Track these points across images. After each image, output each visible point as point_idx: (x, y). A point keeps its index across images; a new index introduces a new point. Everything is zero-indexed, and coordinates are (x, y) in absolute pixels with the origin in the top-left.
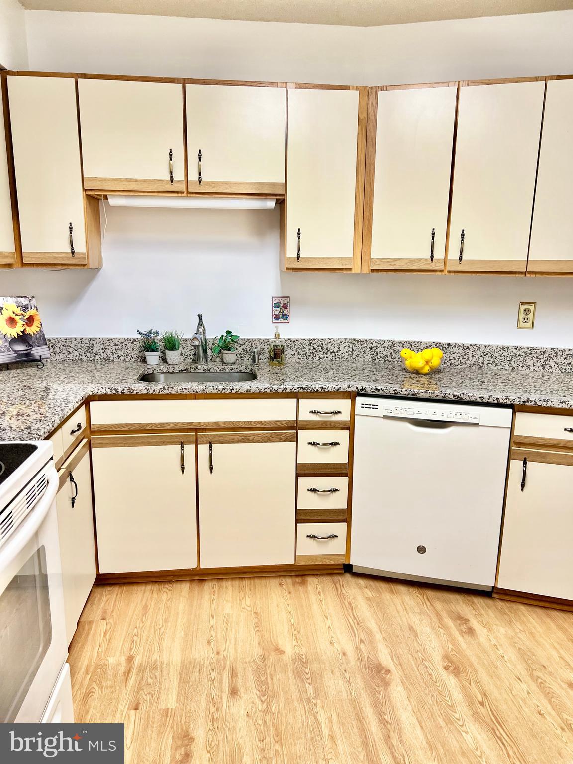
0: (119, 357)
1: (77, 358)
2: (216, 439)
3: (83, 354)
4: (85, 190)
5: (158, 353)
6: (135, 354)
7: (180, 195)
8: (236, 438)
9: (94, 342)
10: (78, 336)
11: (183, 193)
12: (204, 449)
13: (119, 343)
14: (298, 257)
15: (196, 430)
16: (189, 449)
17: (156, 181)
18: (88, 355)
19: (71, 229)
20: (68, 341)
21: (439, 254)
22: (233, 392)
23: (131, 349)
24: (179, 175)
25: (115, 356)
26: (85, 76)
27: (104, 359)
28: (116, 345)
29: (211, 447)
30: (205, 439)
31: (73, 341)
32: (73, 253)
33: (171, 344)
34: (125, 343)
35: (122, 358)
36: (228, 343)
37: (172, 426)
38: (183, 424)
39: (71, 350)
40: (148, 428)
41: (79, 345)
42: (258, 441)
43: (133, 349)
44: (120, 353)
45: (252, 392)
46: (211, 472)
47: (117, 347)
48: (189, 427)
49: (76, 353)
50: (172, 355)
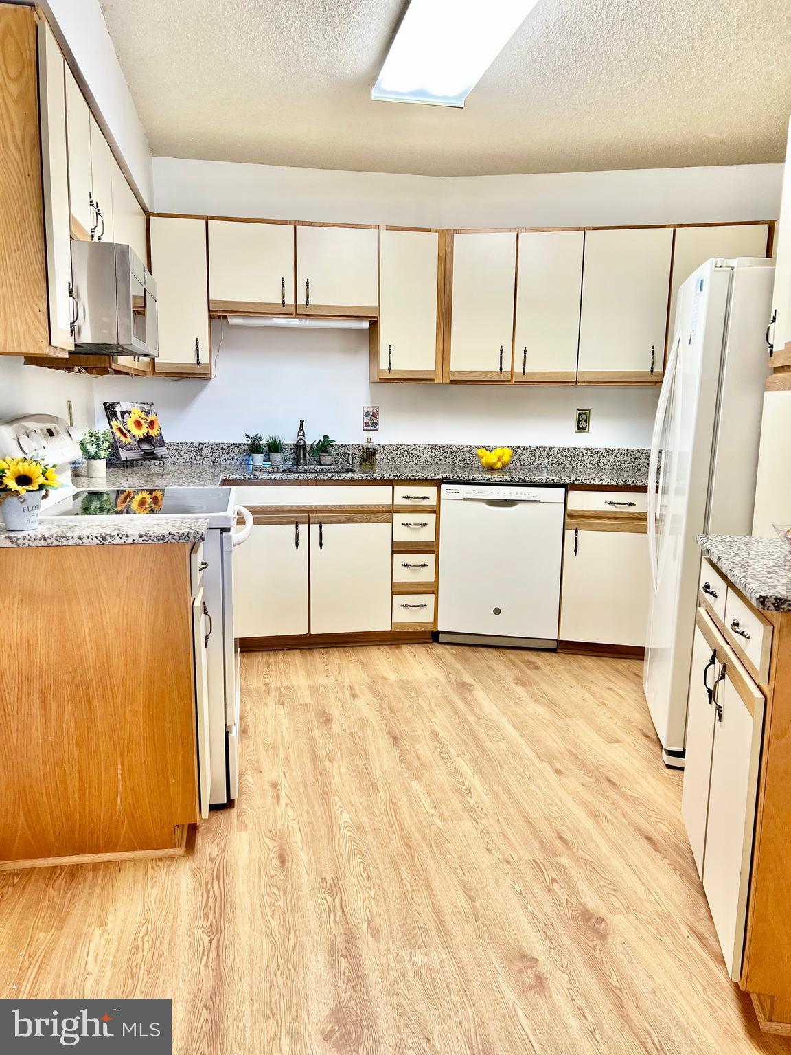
0: (225, 460)
1: (187, 461)
2: (325, 520)
3: (193, 458)
4: (209, 310)
5: (263, 455)
6: (240, 457)
7: (290, 316)
8: (341, 519)
9: (204, 447)
10: (189, 442)
11: (292, 314)
12: (315, 528)
13: (226, 448)
14: (389, 370)
15: (308, 512)
16: (303, 528)
17: (270, 304)
18: (198, 458)
19: (197, 343)
20: (179, 445)
21: (506, 368)
22: (340, 479)
23: (236, 453)
24: (290, 300)
25: (222, 459)
26: (213, 218)
27: (212, 461)
28: (223, 449)
29: (321, 526)
30: (315, 520)
31: (184, 445)
32: (198, 364)
33: (274, 447)
34: (231, 447)
35: (228, 461)
36: (324, 446)
37: (289, 508)
38: (298, 506)
39: (182, 453)
40: (269, 510)
41: (190, 448)
42: (360, 522)
43: (238, 453)
44: (226, 456)
45: (355, 478)
46: (321, 548)
47: (224, 451)
48: (303, 509)
49: (186, 456)
50: (276, 457)
